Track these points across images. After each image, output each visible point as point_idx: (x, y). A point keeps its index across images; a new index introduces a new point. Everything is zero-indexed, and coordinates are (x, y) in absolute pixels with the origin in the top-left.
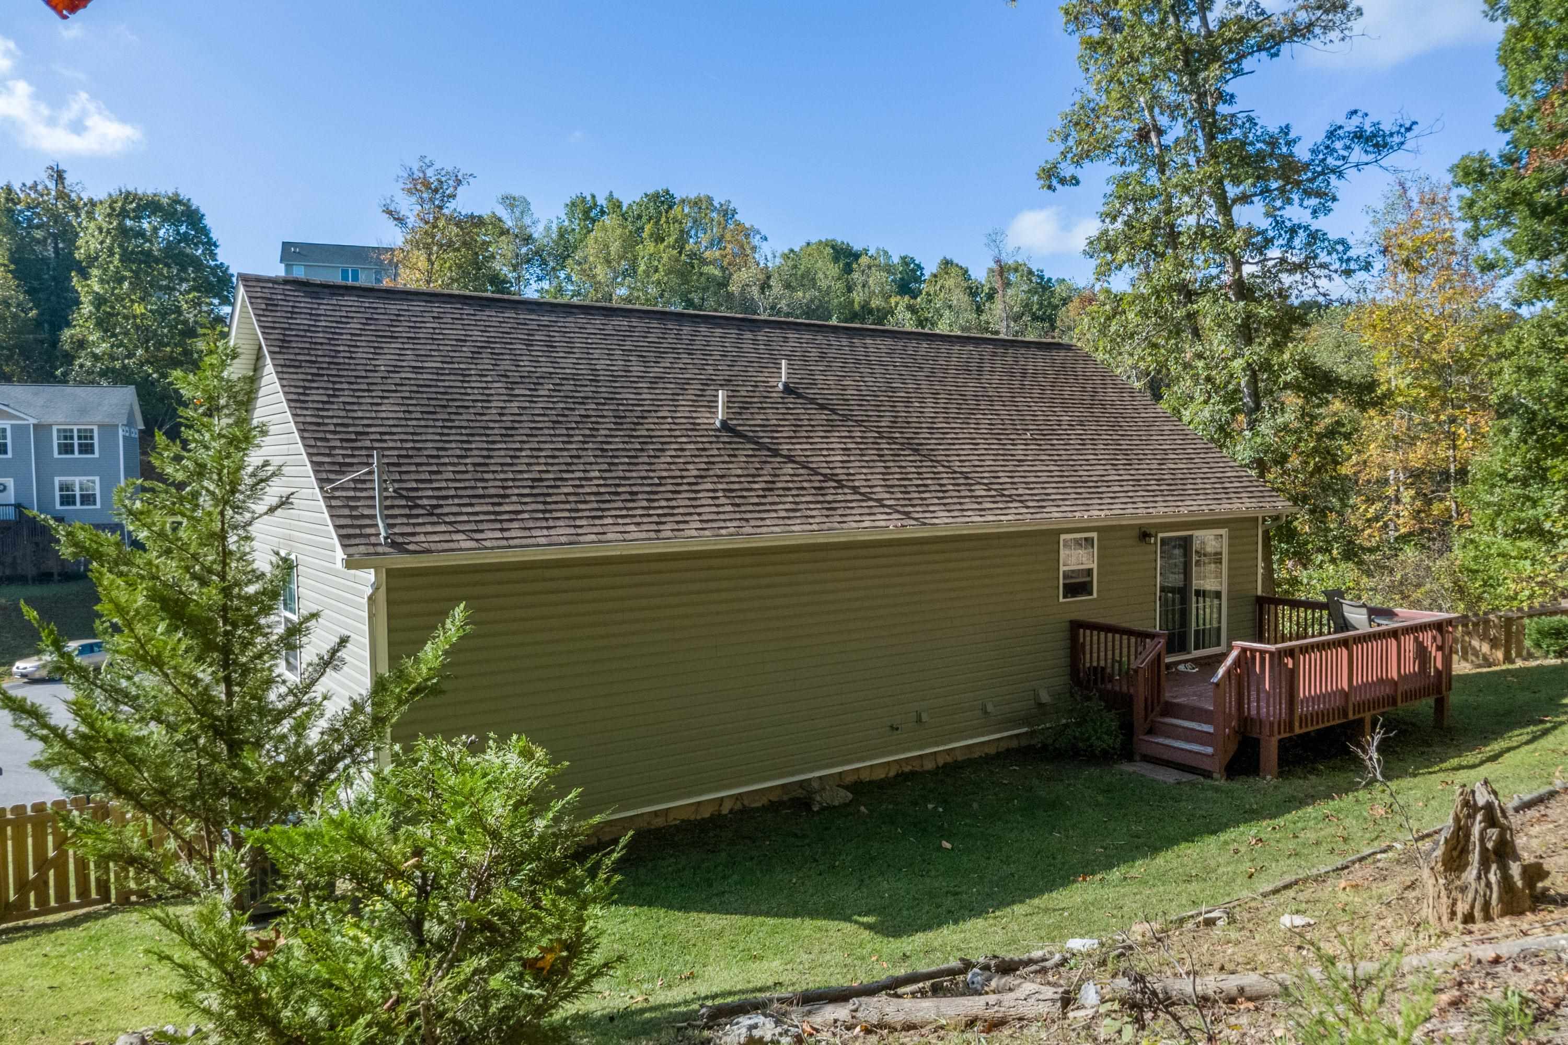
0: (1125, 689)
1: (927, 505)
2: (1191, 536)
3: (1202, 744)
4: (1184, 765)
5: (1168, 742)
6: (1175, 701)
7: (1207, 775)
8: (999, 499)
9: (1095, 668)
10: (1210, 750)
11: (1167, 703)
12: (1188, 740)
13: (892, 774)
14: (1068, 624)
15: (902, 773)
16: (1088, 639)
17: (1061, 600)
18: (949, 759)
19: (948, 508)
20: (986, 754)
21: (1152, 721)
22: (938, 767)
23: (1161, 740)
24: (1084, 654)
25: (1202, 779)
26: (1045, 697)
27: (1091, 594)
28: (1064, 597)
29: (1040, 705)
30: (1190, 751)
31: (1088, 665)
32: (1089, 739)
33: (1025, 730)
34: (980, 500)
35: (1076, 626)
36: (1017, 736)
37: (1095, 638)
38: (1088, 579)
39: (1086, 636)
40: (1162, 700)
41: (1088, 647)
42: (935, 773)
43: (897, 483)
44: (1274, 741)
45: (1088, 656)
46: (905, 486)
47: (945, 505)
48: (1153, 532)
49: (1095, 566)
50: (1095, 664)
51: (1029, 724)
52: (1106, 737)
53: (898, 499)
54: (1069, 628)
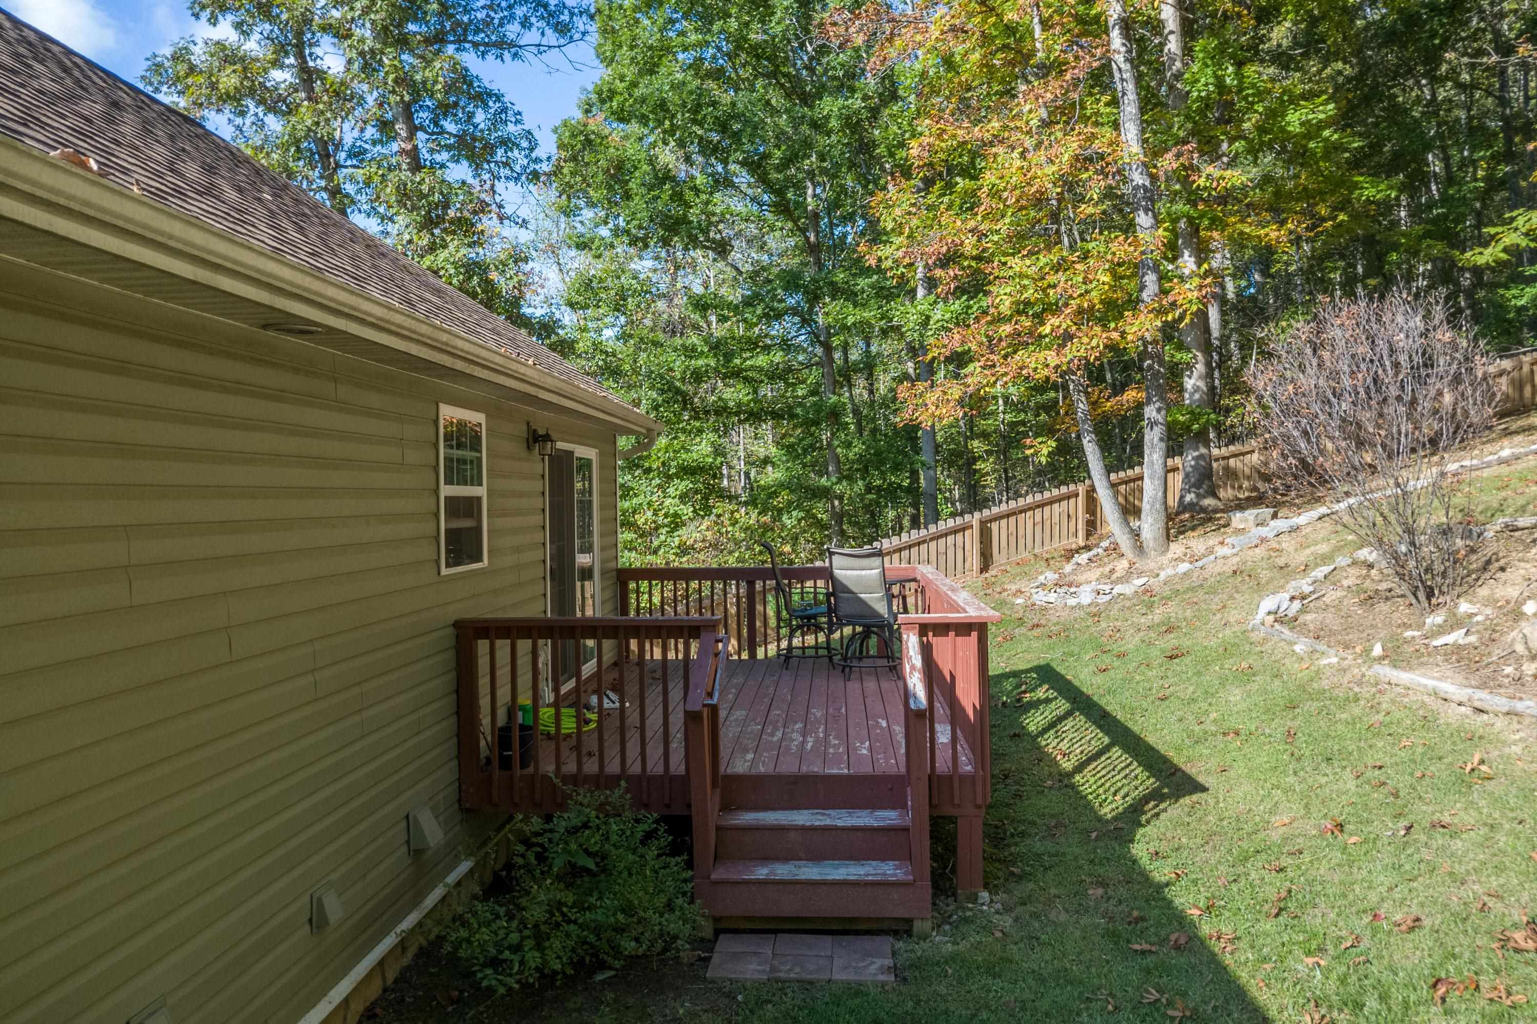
2: (570, 454)
4: (834, 920)
7: (899, 929)
12: (816, 856)
14: (450, 631)
17: (444, 571)
25: (895, 944)
26: (432, 830)
27: (480, 557)
28: (448, 565)
29: (420, 854)
30: (855, 884)
35: (469, 633)
36: (383, 962)
38: (473, 522)
39: (494, 655)
49: (483, 493)
54: (453, 642)
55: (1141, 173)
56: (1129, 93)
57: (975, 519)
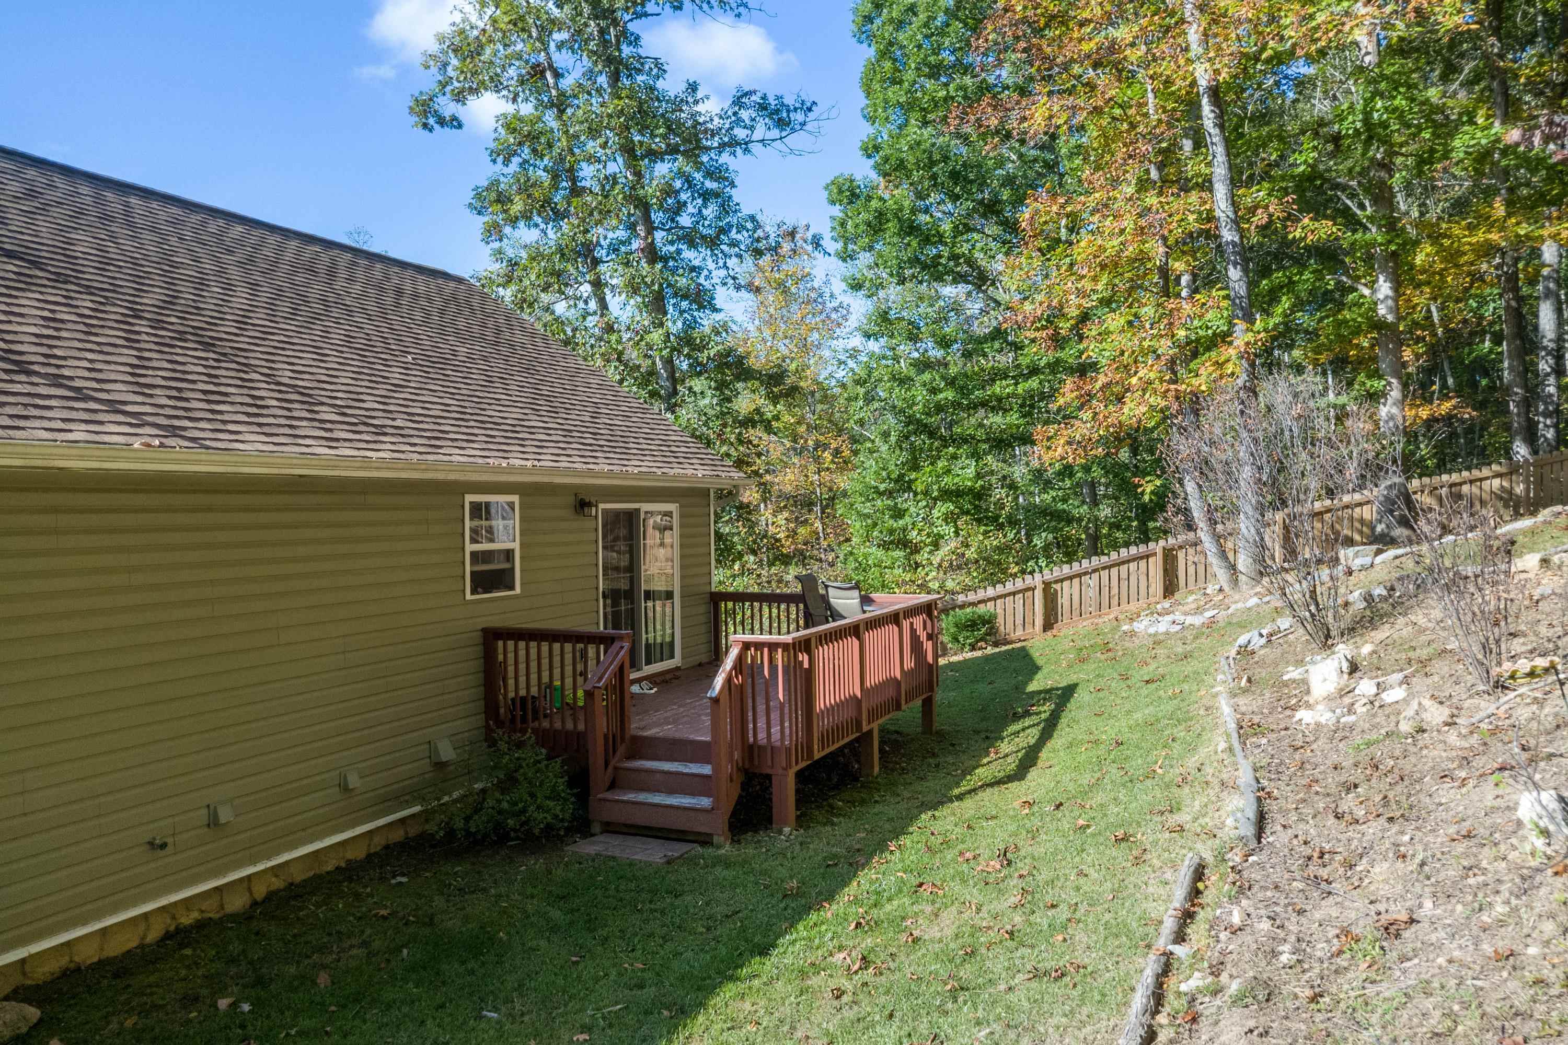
0: (570, 726)
1: (224, 422)
2: (638, 510)
3: (693, 794)
4: (671, 831)
5: (642, 797)
6: (645, 734)
7: (705, 840)
8: (361, 428)
9: (523, 700)
10: (705, 802)
11: (636, 739)
12: (671, 792)
13: (153, 936)
14: (480, 633)
15: (178, 930)
16: (511, 656)
17: (469, 596)
18: (277, 883)
19: (266, 430)
20: (349, 862)
21: (616, 768)
22: (255, 904)
23: (631, 796)
24: (505, 680)
25: (699, 849)
26: (447, 752)
27: (512, 588)
28: (472, 593)
29: (440, 766)
30: (677, 808)
31: (511, 695)
32: (524, 811)
33: (417, 809)
34: (328, 426)
35: (492, 636)
36: (402, 821)
37: (522, 653)
38: (506, 566)
39: (506, 651)
40: (627, 736)
41: (511, 669)
42: (245, 917)
43: (163, 383)
44: (792, 773)
45: (511, 682)
46: (179, 390)
47: (260, 425)
48: (593, 500)
49: (516, 546)
50: (523, 693)
51: (422, 799)
52: (551, 804)
53: (162, 406)
54: (482, 640)
55: (1229, 230)
56: (1218, 156)
57: (1157, 547)
